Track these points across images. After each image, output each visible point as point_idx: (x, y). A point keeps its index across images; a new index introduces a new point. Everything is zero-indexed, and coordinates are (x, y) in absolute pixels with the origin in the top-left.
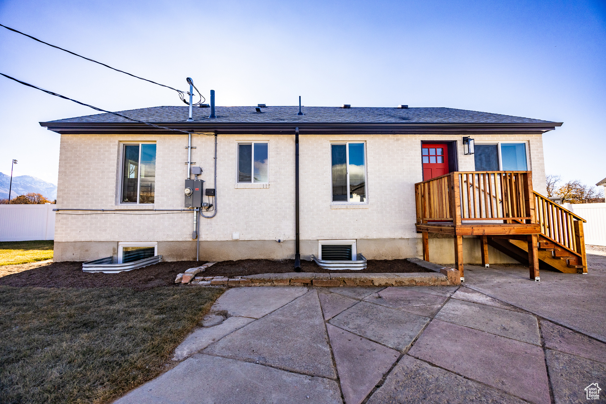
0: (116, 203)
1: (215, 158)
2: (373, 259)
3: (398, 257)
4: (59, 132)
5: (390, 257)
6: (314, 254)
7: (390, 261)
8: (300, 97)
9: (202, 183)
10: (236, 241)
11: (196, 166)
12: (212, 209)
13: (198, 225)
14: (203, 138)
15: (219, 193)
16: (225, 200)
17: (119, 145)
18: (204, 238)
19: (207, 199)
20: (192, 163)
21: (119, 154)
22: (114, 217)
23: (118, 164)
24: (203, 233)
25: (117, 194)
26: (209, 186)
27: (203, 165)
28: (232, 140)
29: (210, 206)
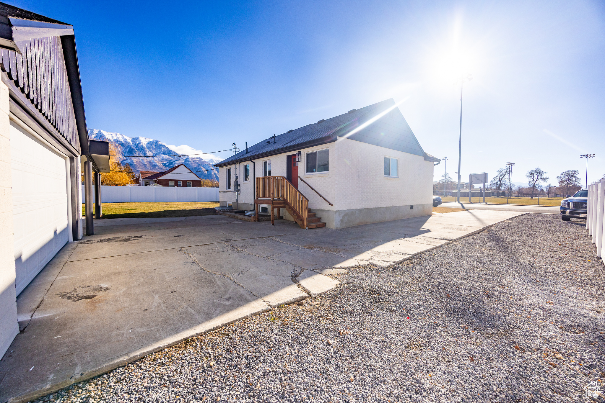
0: (227, 189)
1: (240, 172)
9: (237, 181)
10: (244, 203)
11: (237, 175)
12: (239, 191)
13: (237, 197)
14: (238, 165)
15: (241, 185)
16: (242, 188)
17: (226, 170)
18: (239, 202)
19: (239, 188)
20: (236, 175)
21: (226, 173)
22: (226, 194)
23: (226, 176)
24: (238, 200)
25: (227, 186)
26: (239, 183)
27: (238, 175)
28: (243, 164)
29: (239, 190)
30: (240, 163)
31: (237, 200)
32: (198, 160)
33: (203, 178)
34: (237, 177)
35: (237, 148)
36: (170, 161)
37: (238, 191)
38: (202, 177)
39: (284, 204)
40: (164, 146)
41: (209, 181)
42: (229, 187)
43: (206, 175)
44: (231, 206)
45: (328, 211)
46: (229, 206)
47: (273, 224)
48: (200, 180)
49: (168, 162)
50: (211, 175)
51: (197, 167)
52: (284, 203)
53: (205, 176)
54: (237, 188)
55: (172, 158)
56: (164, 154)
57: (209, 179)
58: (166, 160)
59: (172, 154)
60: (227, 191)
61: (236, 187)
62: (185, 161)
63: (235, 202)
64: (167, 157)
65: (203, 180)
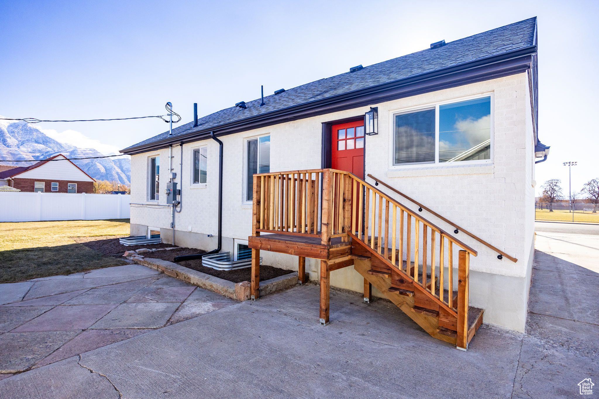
0: (147, 200)
1: (182, 164)
2: (270, 265)
3: (292, 268)
4: (130, 154)
5: (285, 267)
6: (231, 251)
7: (283, 270)
8: (262, 86)
9: (175, 185)
10: (190, 232)
11: (174, 171)
12: (179, 205)
13: (174, 217)
14: (177, 149)
15: (183, 192)
16: (186, 198)
17: (148, 160)
18: (177, 228)
19: (178, 198)
20: (172, 170)
21: (148, 166)
22: (146, 209)
23: (148, 173)
24: (176, 224)
25: (147, 193)
26: (178, 187)
27: (177, 170)
28: (189, 148)
29: (179, 203)
30: (181, 145)
31: (173, 225)
32: (91, 153)
33: (99, 179)
34: (175, 175)
35: (176, 114)
36: (46, 153)
37: (177, 204)
38: (97, 177)
39: (351, 254)
40: (37, 131)
41: (108, 183)
42: (153, 194)
43: (103, 174)
44: (158, 236)
45: (492, 275)
46: (153, 236)
47: (328, 321)
48: (92, 181)
49: (42, 155)
50: (112, 175)
51: (89, 163)
52: (351, 252)
53: (102, 176)
54: (175, 199)
55: (49, 149)
56: (37, 142)
57: (108, 180)
58: (40, 151)
59: (50, 142)
60: (148, 203)
61: (171, 195)
62: (71, 154)
63: (169, 227)
64: (41, 147)
65: (97, 183)
